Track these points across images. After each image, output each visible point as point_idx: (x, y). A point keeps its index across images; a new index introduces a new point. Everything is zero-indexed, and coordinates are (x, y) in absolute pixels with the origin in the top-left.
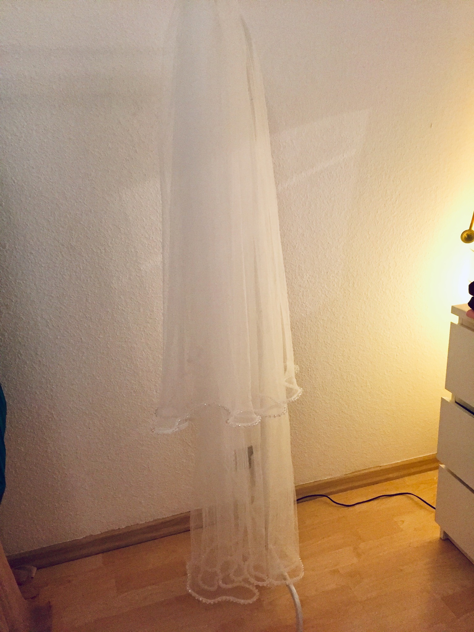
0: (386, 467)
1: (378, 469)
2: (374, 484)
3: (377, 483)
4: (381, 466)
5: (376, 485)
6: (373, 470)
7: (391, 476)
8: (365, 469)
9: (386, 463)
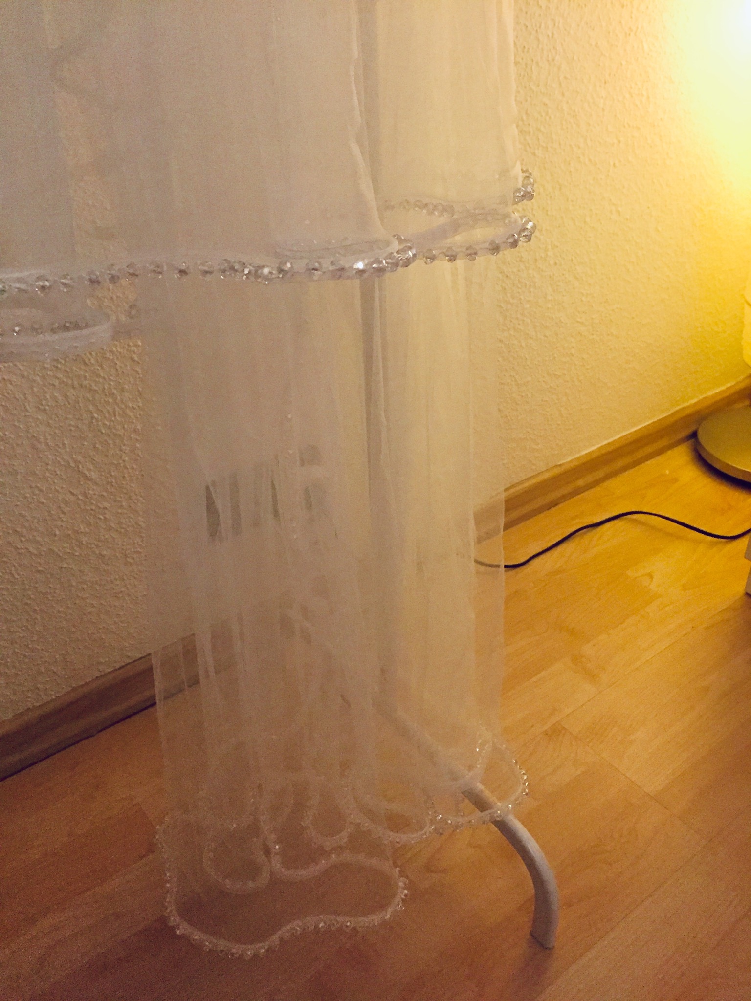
0: (572, 465)
1: (557, 471)
2: (550, 508)
3: (554, 504)
4: (560, 465)
5: (553, 509)
6: (546, 476)
7: (581, 483)
8: (530, 478)
9: (570, 458)
